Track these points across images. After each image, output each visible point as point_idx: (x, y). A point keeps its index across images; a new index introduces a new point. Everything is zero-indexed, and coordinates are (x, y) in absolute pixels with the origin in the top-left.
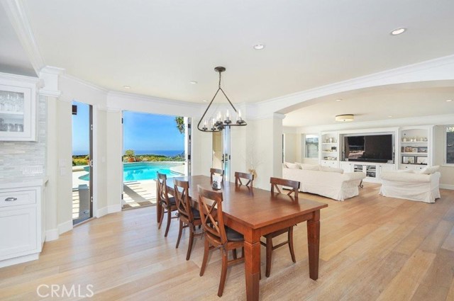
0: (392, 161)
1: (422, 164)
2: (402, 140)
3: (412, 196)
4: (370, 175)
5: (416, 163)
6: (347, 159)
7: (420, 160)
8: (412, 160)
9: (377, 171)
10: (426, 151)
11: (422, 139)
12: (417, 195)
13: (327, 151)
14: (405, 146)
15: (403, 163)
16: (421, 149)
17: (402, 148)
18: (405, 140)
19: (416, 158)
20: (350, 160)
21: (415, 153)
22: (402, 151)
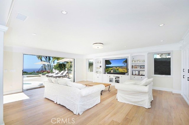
0: (127, 74)
1: (142, 75)
2: (132, 61)
3: (136, 102)
4: (117, 82)
5: (139, 75)
6: (107, 73)
7: (141, 73)
8: (137, 73)
9: (120, 79)
10: (144, 68)
11: (142, 61)
12: (139, 102)
13: (97, 68)
14: (134, 65)
15: (133, 75)
16: (142, 67)
17: (132, 66)
18: (134, 61)
19: (139, 72)
20: (108, 73)
21: (139, 69)
22: (132, 68)
